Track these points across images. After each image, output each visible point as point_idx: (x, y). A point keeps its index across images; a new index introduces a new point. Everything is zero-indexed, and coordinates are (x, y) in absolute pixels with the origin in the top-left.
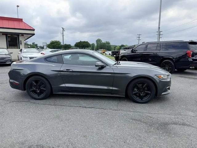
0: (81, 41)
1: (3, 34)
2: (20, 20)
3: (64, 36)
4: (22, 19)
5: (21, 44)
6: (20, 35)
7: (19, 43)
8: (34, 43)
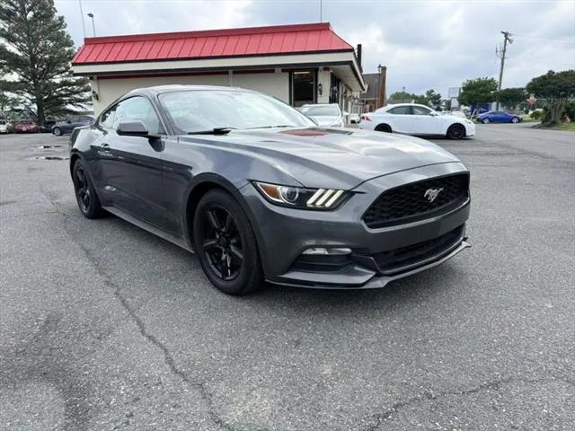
0: (551, 73)
1: (283, 71)
2: (324, 28)
3: (505, 60)
4: (328, 24)
5: (321, 92)
6: (321, 68)
7: (316, 91)
8: (432, 91)
